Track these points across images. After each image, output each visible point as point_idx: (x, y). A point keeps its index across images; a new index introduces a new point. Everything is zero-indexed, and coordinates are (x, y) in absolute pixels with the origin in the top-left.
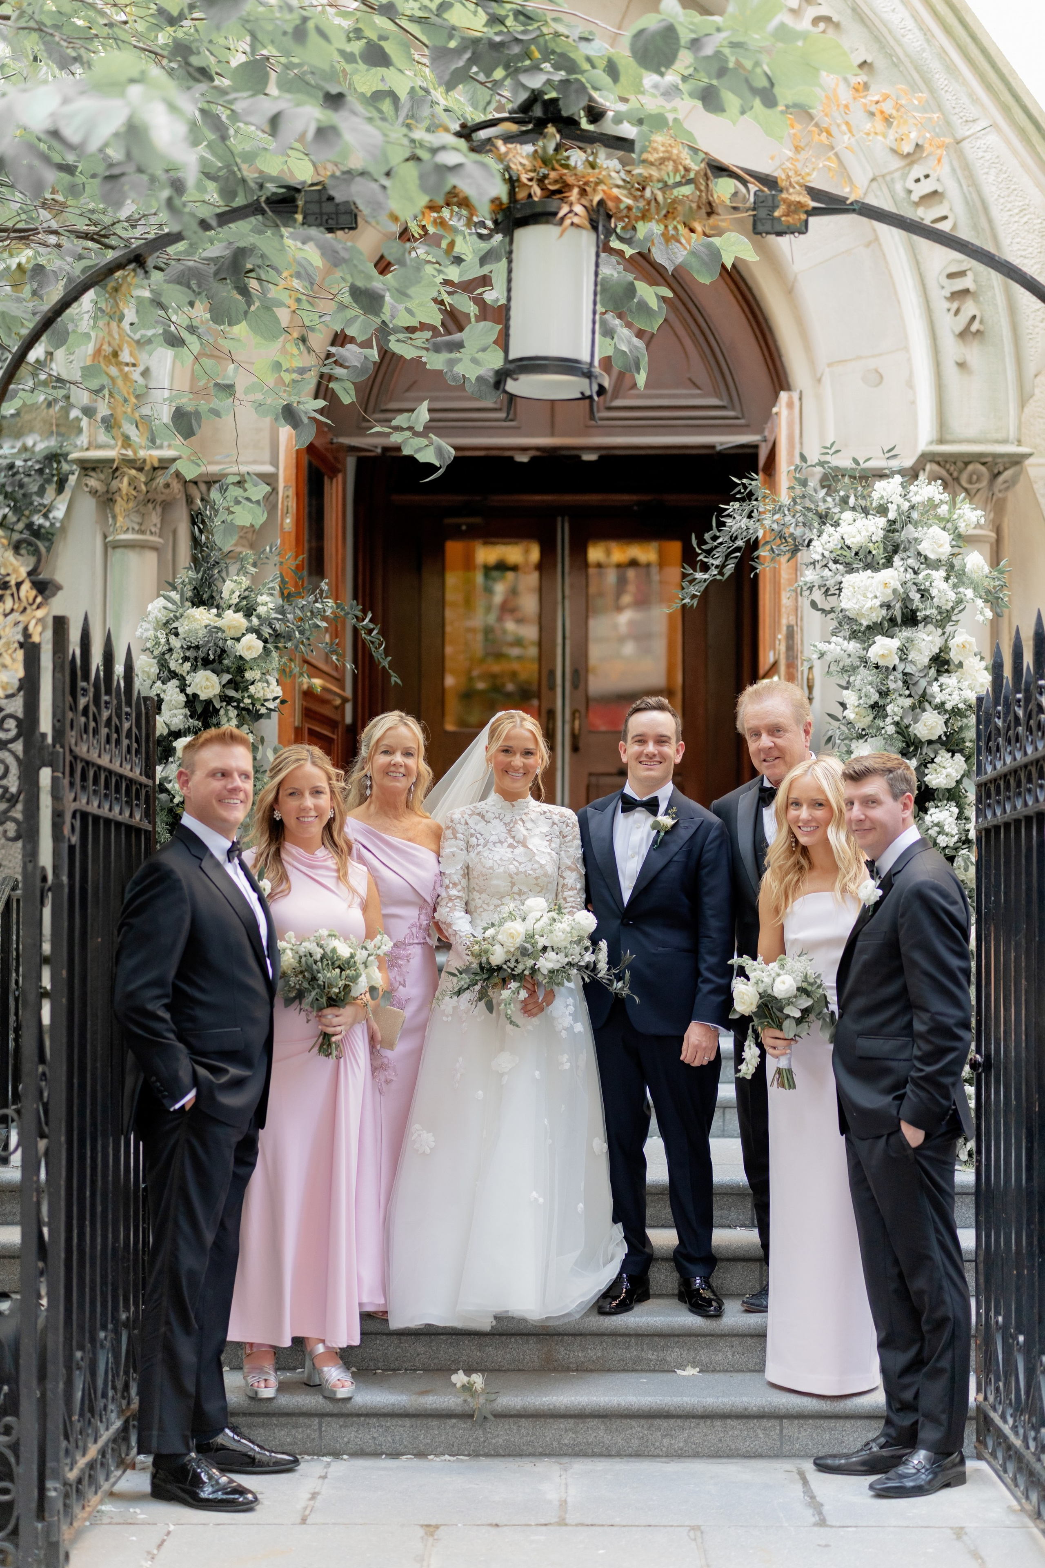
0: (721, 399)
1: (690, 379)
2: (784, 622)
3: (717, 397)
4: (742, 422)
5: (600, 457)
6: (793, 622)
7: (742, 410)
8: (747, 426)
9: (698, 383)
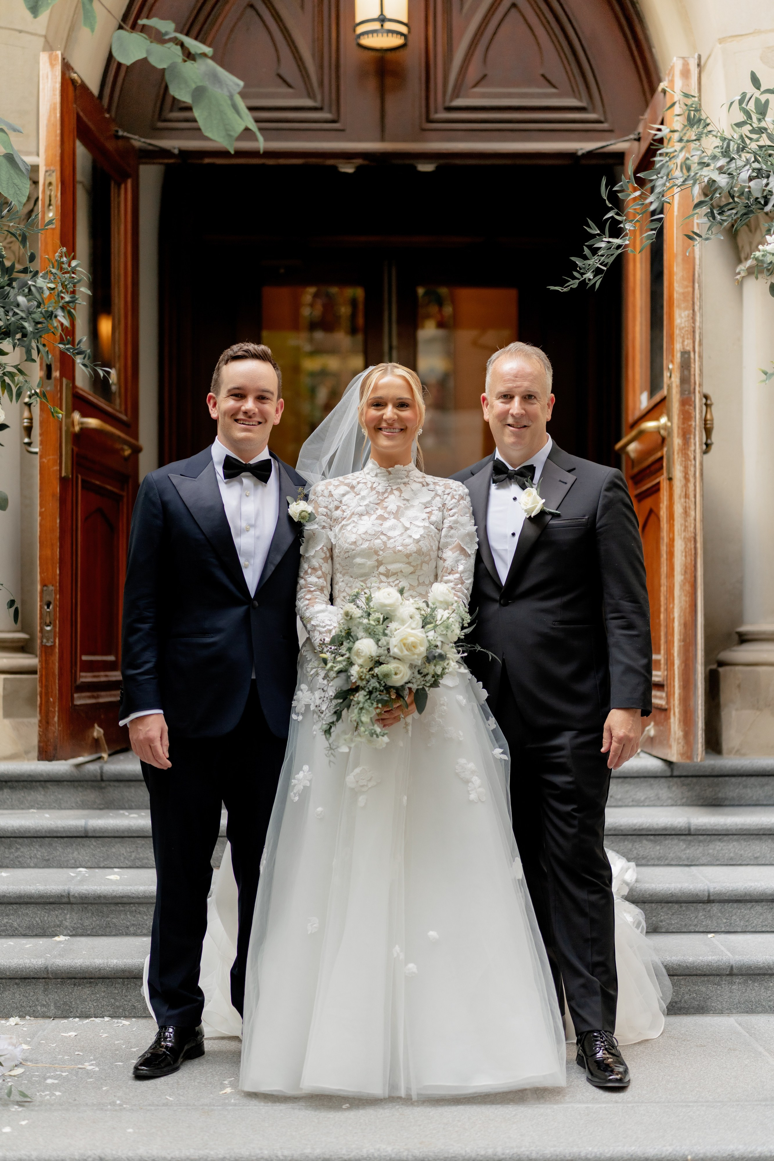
0: (580, 100)
1: (543, 76)
2: (678, 347)
3: (575, 97)
4: (605, 126)
5: (437, 168)
6: (689, 348)
7: (605, 112)
8: (611, 131)
9: (553, 81)
